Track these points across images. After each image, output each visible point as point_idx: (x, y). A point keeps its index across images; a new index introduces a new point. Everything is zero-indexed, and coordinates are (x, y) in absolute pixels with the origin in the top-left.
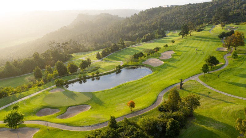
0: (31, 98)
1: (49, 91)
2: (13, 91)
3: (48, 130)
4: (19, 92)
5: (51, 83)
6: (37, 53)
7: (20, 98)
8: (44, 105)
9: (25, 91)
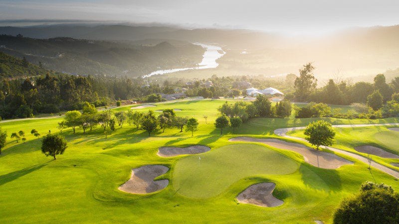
0: (354, 129)
1: (388, 127)
2: (327, 113)
3: (369, 169)
4: (337, 117)
5: (395, 119)
6: (383, 75)
7: (335, 124)
8: (373, 141)
9: (346, 118)
